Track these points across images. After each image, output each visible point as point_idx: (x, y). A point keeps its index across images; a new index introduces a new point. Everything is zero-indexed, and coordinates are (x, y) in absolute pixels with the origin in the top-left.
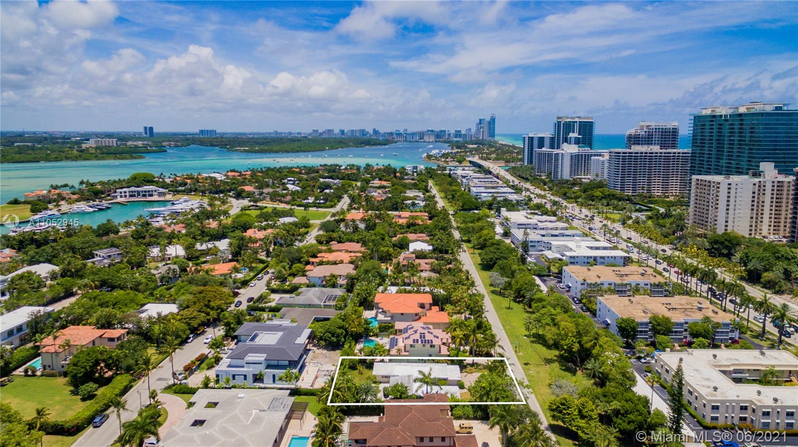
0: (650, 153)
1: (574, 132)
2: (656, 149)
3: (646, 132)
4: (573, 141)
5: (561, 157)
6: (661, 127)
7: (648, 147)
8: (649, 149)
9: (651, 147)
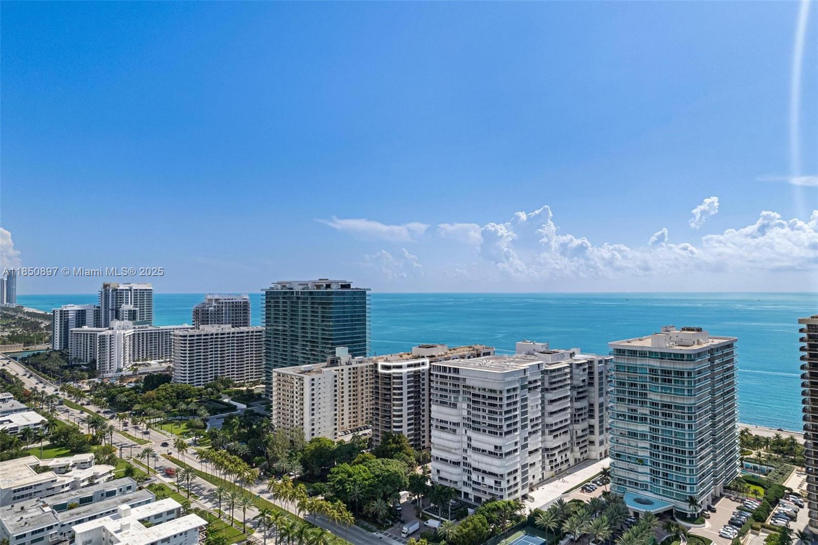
0: (221, 334)
1: (127, 303)
2: (227, 328)
3: (215, 306)
4: (126, 315)
5: (108, 340)
6: (231, 301)
7: (219, 327)
8: (220, 329)
9: (222, 326)
